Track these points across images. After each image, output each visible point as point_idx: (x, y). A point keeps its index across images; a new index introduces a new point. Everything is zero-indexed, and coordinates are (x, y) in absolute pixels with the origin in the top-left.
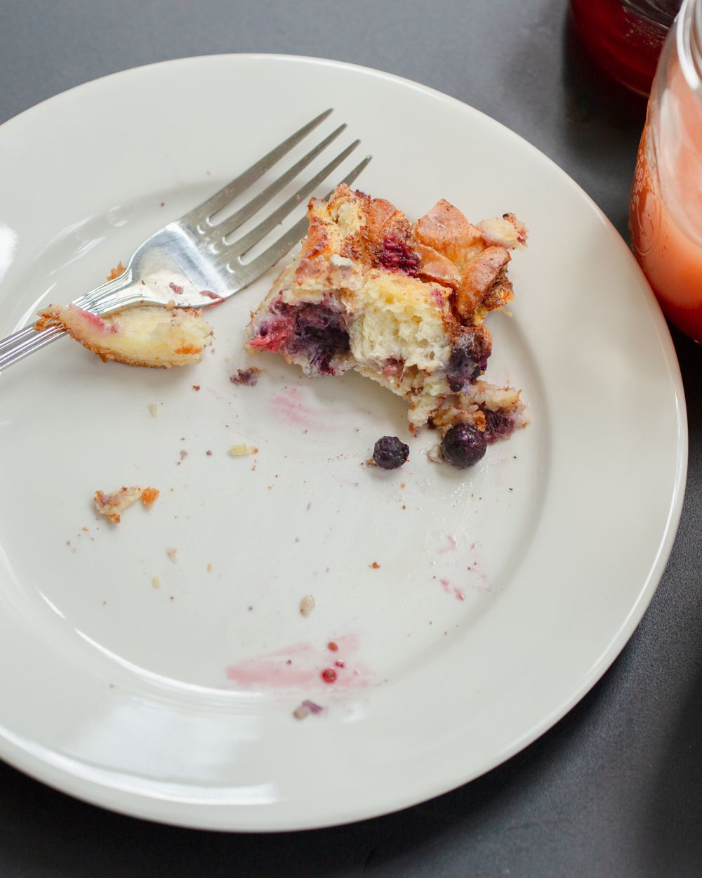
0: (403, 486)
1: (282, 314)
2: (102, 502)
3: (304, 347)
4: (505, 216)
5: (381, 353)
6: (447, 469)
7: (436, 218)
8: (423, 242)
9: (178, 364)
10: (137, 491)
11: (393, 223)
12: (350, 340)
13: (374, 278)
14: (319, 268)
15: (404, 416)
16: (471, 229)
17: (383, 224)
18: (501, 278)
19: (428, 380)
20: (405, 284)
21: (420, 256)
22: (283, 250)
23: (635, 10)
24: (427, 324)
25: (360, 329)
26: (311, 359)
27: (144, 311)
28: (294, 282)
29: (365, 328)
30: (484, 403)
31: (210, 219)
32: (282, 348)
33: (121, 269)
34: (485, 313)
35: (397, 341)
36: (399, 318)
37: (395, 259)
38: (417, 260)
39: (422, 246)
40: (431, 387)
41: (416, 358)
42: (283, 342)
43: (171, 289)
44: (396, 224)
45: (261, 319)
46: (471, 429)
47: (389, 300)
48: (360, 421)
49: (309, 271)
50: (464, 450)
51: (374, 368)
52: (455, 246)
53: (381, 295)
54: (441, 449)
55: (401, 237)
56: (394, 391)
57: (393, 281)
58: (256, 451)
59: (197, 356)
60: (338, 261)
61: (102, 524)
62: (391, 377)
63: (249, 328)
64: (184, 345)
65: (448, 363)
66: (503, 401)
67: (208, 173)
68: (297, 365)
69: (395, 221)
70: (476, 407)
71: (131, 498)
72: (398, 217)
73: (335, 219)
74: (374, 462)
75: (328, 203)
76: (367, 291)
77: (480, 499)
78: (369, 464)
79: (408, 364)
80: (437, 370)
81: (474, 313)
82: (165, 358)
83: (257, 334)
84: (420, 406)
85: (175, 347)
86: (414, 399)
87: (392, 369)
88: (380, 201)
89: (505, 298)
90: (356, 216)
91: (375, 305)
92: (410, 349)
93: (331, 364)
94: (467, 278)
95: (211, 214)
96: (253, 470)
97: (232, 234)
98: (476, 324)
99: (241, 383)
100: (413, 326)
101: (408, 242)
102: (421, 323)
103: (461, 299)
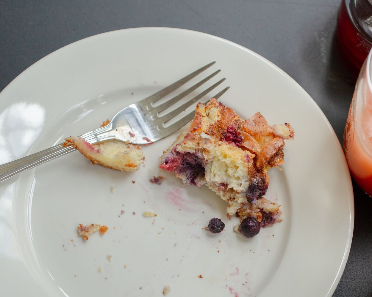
0: (220, 241)
1: (177, 155)
2: (81, 229)
3: (185, 171)
4: (286, 124)
5: (218, 180)
6: (241, 236)
7: (253, 121)
8: (245, 131)
9: (126, 170)
10: (98, 227)
11: (233, 120)
12: (205, 172)
13: (219, 146)
14: (195, 138)
15: (225, 209)
16: (269, 128)
17: (228, 121)
18: (279, 153)
19: (237, 195)
20: (234, 150)
21: (243, 137)
22: (183, 124)
23: (362, 35)
24: (241, 170)
25: (210, 167)
26: (187, 177)
27: (115, 143)
28: (182, 142)
29: (212, 167)
30: (263, 209)
31: (153, 104)
32: (174, 170)
33: (108, 122)
34: (269, 167)
35: (226, 175)
36: (228, 166)
37: (231, 137)
38: (241, 139)
39: (245, 133)
40: (239, 199)
41: (233, 185)
42: (175, 168)
43: (129, 134)
44: (234, 121)
45: (167, 156)
46: (254, 220)
47: (225, 156)
48: (205, 208)
49: (190, 138)
50: (249, 230)
51: (214, 186)
52: (260, 135)
53: (222, 154)
54: (240, 227)
55: (236, 127)
56: (222, 198)
57: (228, 148)
58: (156, 215)
59: (135, 168)
60: (204, 136)
61: (80, 239)
62: (221, 191)
63: (160, 159)
64: (129, 163)
65: (247, 189)
66: (272, 209)
67: (155, 82)
68: (180, 179)
69: (234, 120)
70: (259, 210)
71: (95, 229)
72: (236, 118)
73: (208, 114)
74: (208, 228)
75: (205, 106)
76: (215, 151)
77: (254, 252)
78: (206, 229)
79: (229, 187)
80: (242, 192)
81: (263, 168)
82: (120, 166)
83: (164, 162)
84: (232, 206)
85: (125, 164)
86: (230, 203)
87: (222, 188)
88: (229, 109)
89: (279, 162)
90: (216, 115)
91: (218, 158)
92: (231, 180)
93: (196, 181)
94: (262, 151)
95: (153, 102)
96: (153, 224)
97: (162, 112)
98: (264, 172)
99: (154, 183)
100: (234, 170)
101: (238, 130)
102: (238, 169)
103: (258, 160)
